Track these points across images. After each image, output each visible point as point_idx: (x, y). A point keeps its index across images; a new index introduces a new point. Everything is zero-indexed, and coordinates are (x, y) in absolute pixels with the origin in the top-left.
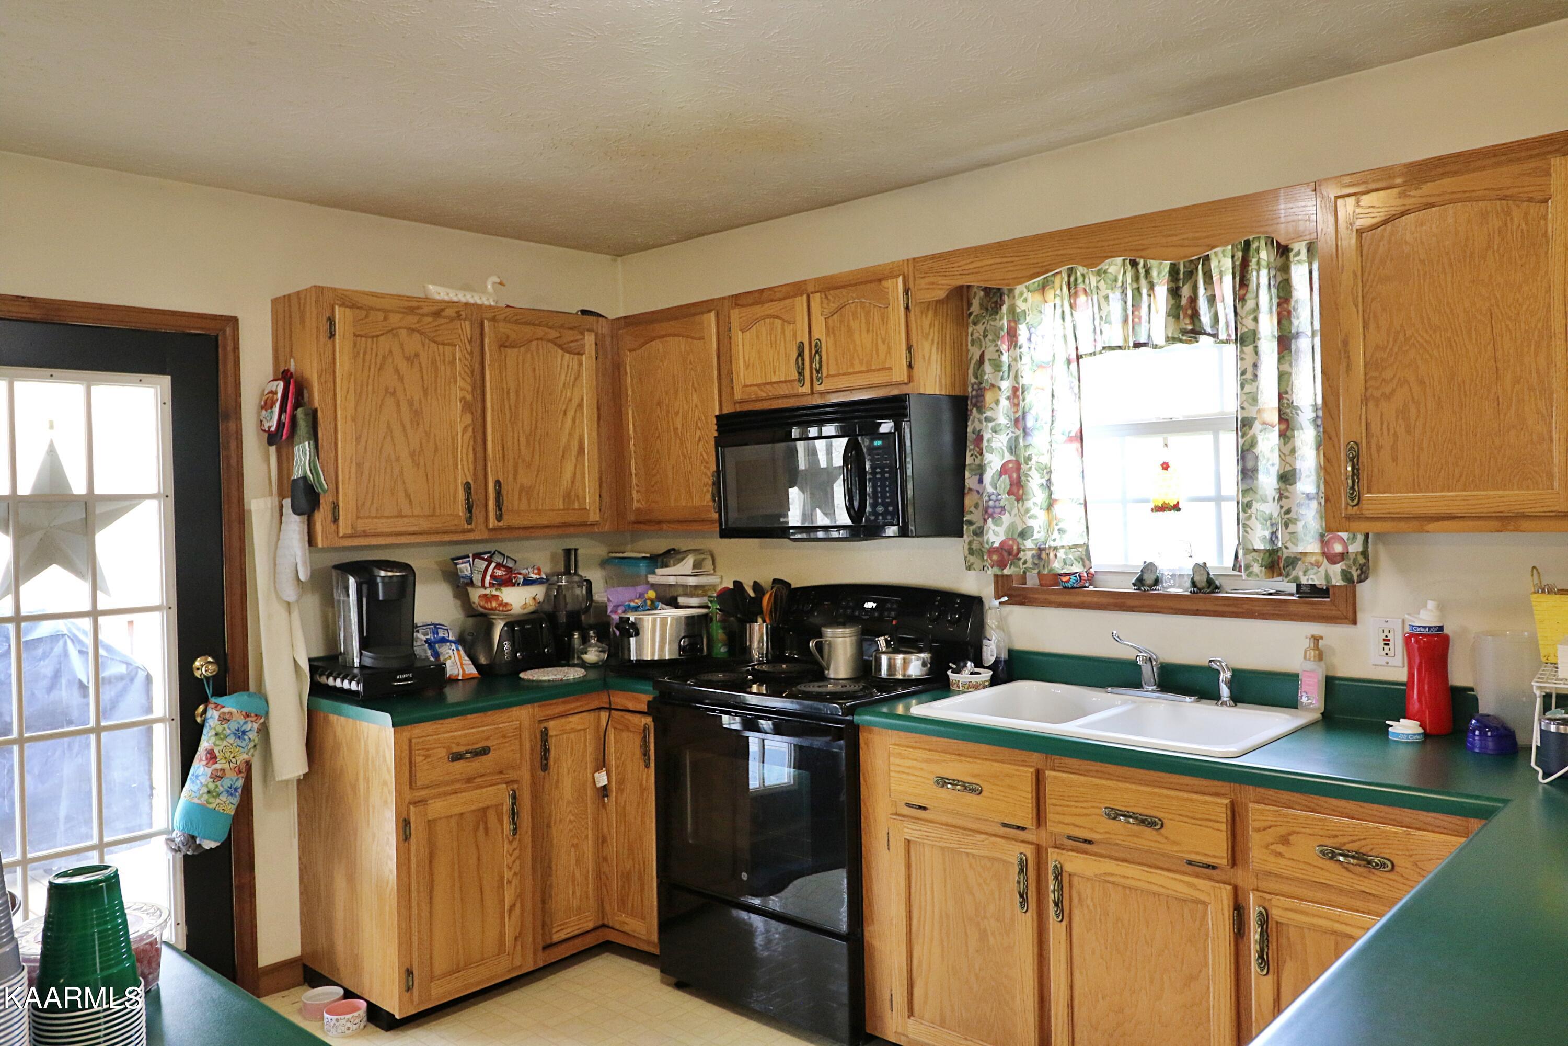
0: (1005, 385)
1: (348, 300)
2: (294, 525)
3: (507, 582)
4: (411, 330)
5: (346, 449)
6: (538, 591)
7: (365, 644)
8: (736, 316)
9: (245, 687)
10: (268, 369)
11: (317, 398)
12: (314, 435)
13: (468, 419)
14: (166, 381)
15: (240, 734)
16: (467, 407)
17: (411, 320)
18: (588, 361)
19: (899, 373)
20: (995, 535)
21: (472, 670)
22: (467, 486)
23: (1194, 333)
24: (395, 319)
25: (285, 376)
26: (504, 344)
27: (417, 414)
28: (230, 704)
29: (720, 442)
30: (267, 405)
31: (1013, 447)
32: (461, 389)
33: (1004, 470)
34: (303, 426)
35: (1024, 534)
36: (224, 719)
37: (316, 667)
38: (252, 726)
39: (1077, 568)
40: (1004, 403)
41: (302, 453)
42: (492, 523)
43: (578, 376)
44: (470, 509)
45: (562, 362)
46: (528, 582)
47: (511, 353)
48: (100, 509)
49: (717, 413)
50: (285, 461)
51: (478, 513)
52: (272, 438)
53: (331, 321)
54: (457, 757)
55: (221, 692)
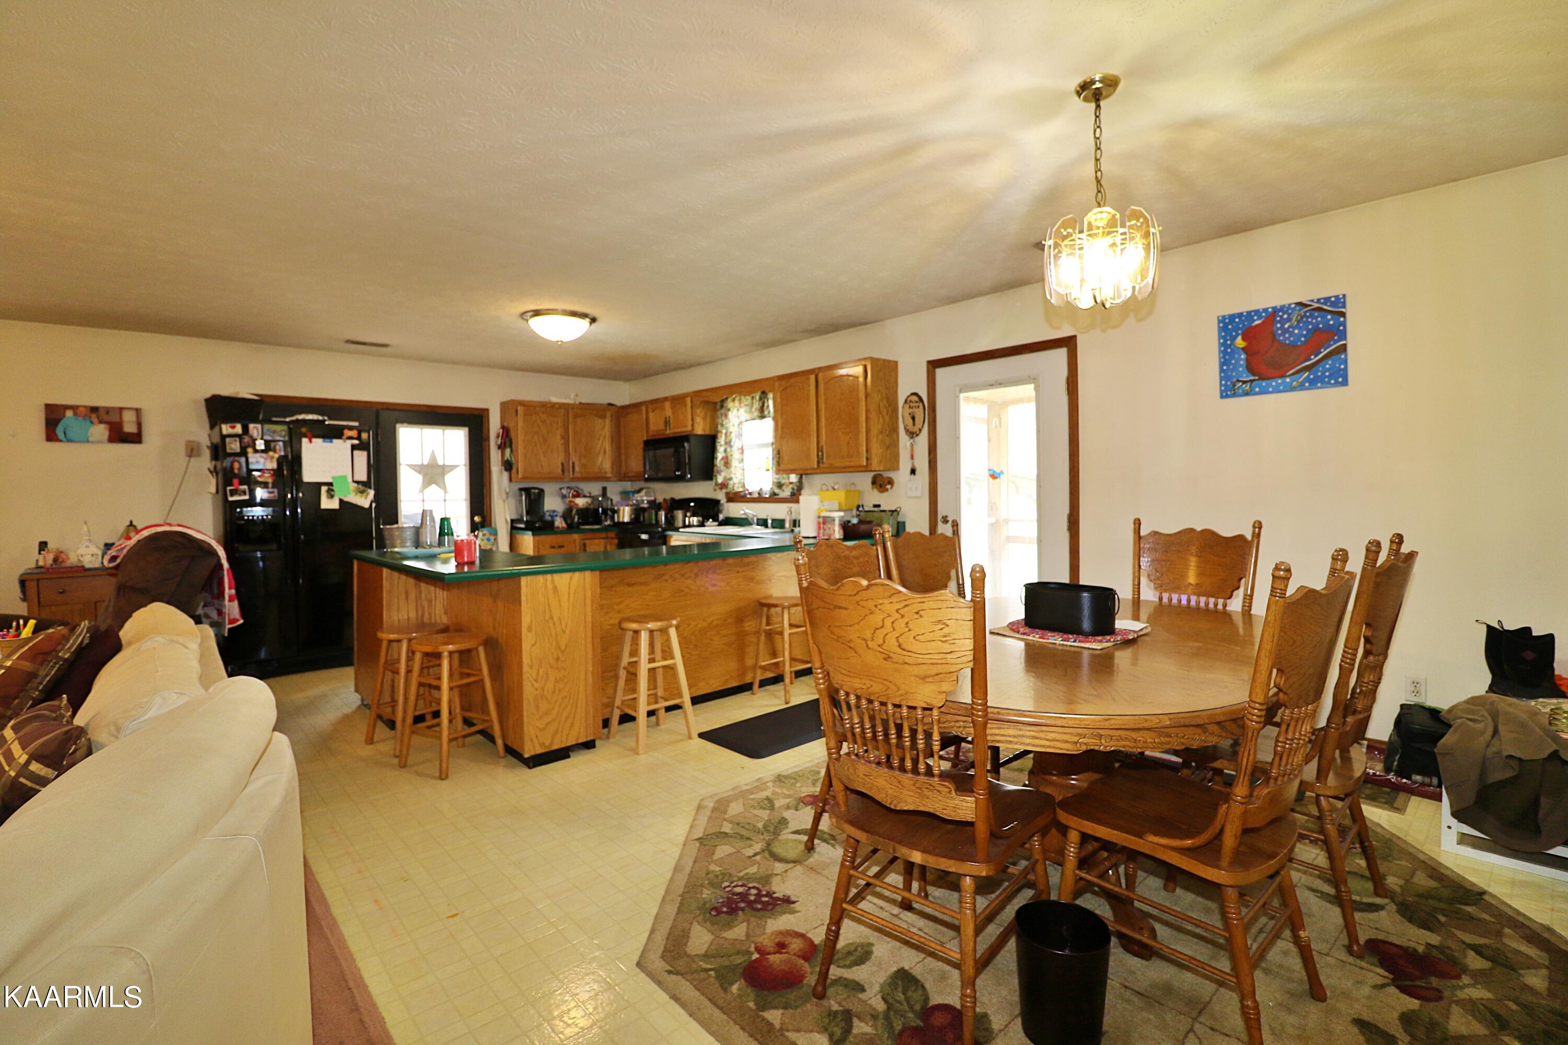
0: (724, 431)
1: (522, 403)
2: (506, 475)
3: (578, 495)
4: (543, 413)
5: (521, 451)
6: (589, 500)
7: (527, 513)
8: (650, 407)
9: (490, 525)
10: (499, 425)
11: (512, 434)
12: (511, 447)
13: (562, 441)
14: (466, 429)
15: (488, 540)
16: (563, 437)
17: (543, 409)
18: (608, 421)
19: (689, 428)
20: (720, 479)
21: (564, 525)
22: (562, 464)
23: (762, 417)
24: (537, 409)
25: (503, 427)
26: (575, 416)
27: (545, 440)
28: (485, 531)
29: (645, 450)
30: (498, 437)
31: (725, 451)
32: (560, 432)
33: (723, 459)
34: (508, 444)
35: (731, 479)
36: (484, 535)
37: (512, 521)
38: (492, 538)
39: (741, 490)
40: (723, 437)
41: (508, 451)
42: (571, 475)
43: (604, 427)
44: (563, 471)
45: (598, 422)
46: (585, 496)
47: (579, 420)
48: (447, 469)
49: (645, 438)
50: (503, 454)
51: (566, 473)
52: (499, 447)
53: (517, 411)
54: (553, 547)
55: (483, 526)
